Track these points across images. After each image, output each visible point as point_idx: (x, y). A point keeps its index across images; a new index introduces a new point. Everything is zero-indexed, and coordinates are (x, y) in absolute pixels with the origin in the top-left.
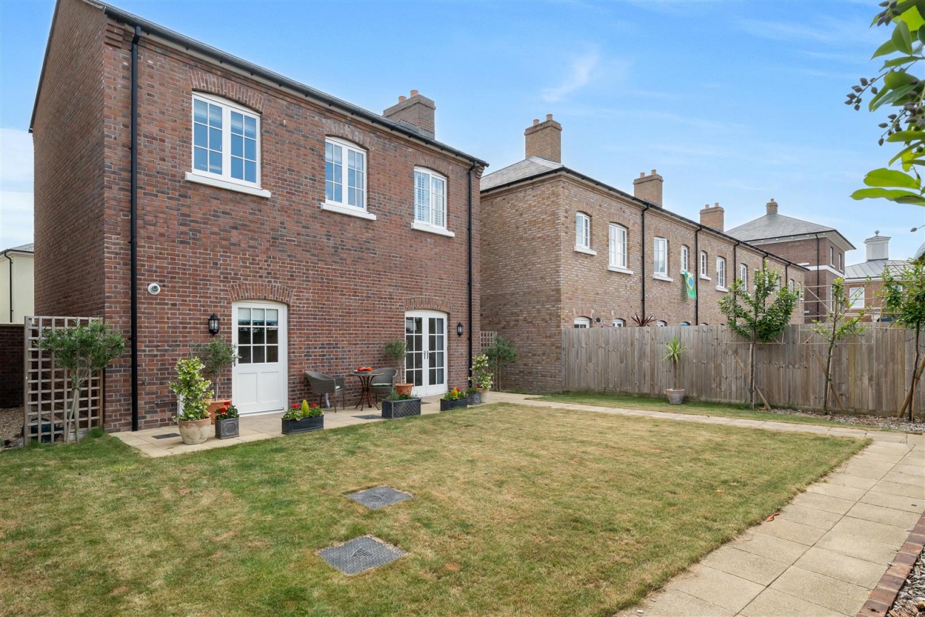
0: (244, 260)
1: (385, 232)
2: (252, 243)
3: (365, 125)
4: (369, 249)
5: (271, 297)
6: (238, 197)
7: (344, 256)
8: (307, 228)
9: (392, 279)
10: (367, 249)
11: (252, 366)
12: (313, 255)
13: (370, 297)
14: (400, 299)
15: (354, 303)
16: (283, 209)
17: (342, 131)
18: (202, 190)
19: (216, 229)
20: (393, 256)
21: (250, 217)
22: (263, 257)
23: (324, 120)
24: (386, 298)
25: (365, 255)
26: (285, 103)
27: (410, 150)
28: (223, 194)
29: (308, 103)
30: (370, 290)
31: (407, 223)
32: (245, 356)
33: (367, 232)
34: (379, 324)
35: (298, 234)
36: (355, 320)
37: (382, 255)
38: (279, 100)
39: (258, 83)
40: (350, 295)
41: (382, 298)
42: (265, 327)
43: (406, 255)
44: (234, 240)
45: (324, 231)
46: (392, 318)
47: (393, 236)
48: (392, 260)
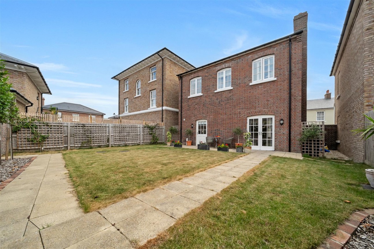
0: (198, 111)
1: (237, 91)
2: (199, 107)
3: (229, 60)
4: (231, 99)
5: (203, 118)
6: (196, 98)
7: (222, 103)
8: (211, 99)
9: (240, 106)
10: (230, 99)
11: (201, 135)
12: (213, 106)
13: (231, 114)
14: (244, 113)
15: (225, 117)
16: (206, 97)
17: (222, 67)
18: (191, 99)
19: (193, 106)
20: (241, 98)
21: (199, 101)
22: (201, 109)
23: (216, 68)
24: (237, 114)
25: (229, 101)
26: (206, 70)
27: (250, 56)
28: (194, 98)
29: (211, 66)
30: (231, 112)
31: (248, 84)
32: (199, 133)
33: (230, 94)
34: (234, 123)
35: (209, 101)
36: (226, 122)
37: (236, 99)
38: (205, 71)
39: (200, 70)
40: (224, 115)
41: (236, 114)
42: (204, 126)
43: (247, 96)
44: (196, 107)
45: (216, 98)
46: (241, 120)
47: (241, 91)
48: (240, 100)
